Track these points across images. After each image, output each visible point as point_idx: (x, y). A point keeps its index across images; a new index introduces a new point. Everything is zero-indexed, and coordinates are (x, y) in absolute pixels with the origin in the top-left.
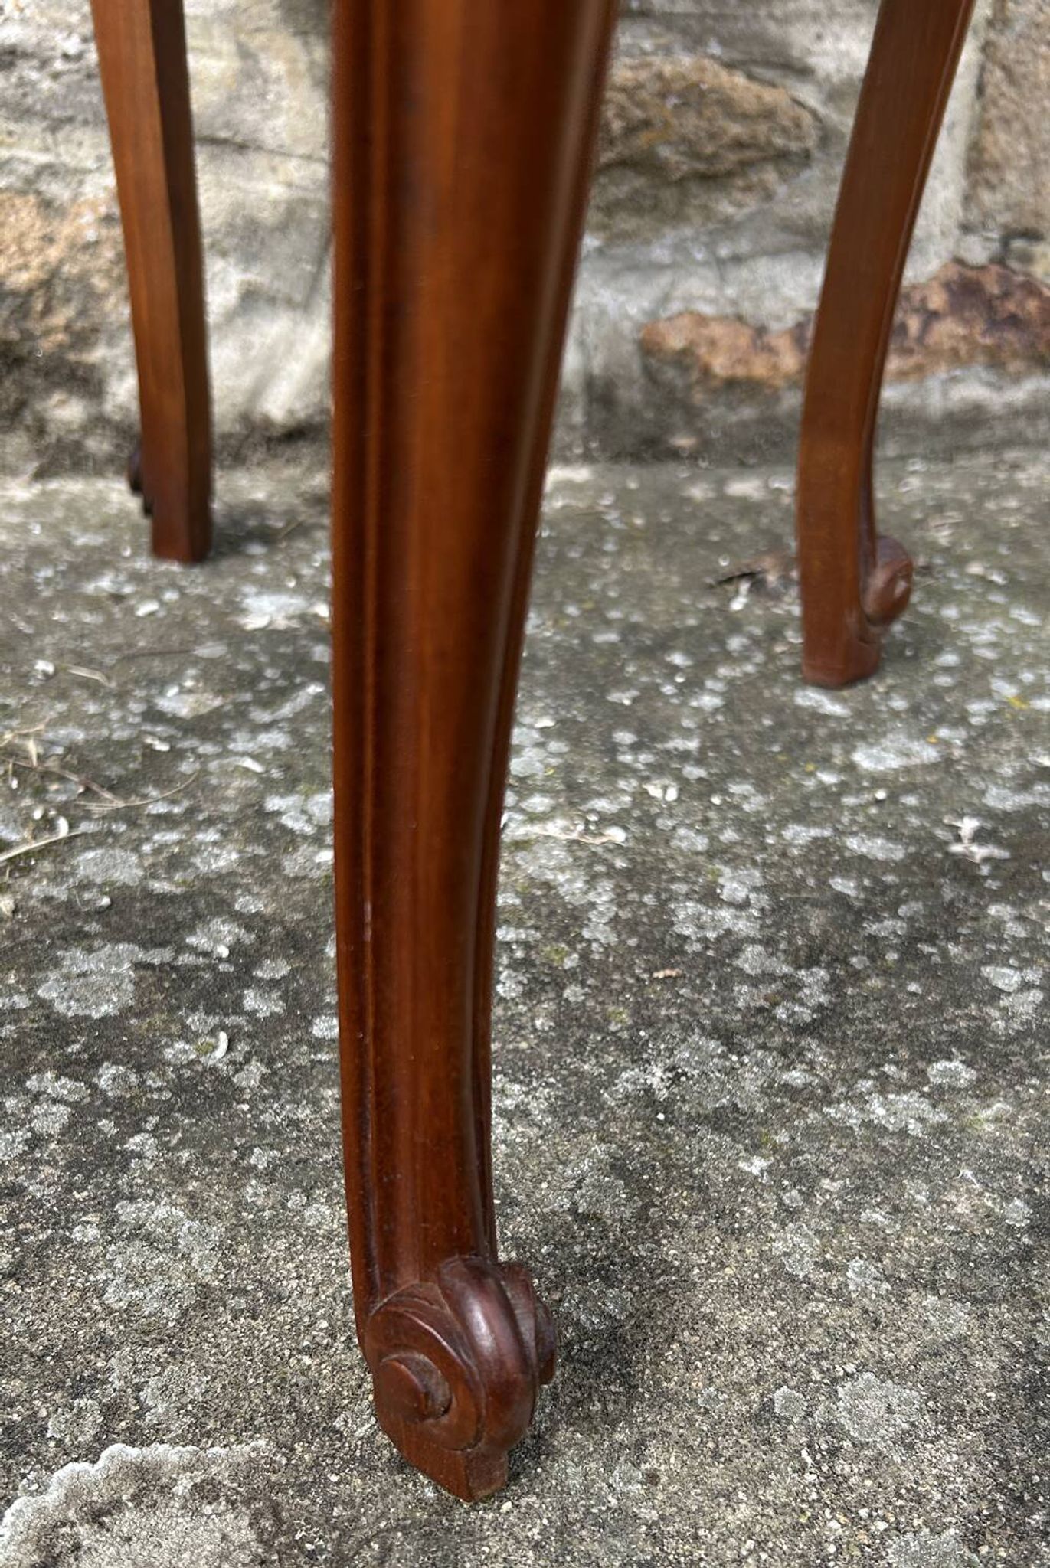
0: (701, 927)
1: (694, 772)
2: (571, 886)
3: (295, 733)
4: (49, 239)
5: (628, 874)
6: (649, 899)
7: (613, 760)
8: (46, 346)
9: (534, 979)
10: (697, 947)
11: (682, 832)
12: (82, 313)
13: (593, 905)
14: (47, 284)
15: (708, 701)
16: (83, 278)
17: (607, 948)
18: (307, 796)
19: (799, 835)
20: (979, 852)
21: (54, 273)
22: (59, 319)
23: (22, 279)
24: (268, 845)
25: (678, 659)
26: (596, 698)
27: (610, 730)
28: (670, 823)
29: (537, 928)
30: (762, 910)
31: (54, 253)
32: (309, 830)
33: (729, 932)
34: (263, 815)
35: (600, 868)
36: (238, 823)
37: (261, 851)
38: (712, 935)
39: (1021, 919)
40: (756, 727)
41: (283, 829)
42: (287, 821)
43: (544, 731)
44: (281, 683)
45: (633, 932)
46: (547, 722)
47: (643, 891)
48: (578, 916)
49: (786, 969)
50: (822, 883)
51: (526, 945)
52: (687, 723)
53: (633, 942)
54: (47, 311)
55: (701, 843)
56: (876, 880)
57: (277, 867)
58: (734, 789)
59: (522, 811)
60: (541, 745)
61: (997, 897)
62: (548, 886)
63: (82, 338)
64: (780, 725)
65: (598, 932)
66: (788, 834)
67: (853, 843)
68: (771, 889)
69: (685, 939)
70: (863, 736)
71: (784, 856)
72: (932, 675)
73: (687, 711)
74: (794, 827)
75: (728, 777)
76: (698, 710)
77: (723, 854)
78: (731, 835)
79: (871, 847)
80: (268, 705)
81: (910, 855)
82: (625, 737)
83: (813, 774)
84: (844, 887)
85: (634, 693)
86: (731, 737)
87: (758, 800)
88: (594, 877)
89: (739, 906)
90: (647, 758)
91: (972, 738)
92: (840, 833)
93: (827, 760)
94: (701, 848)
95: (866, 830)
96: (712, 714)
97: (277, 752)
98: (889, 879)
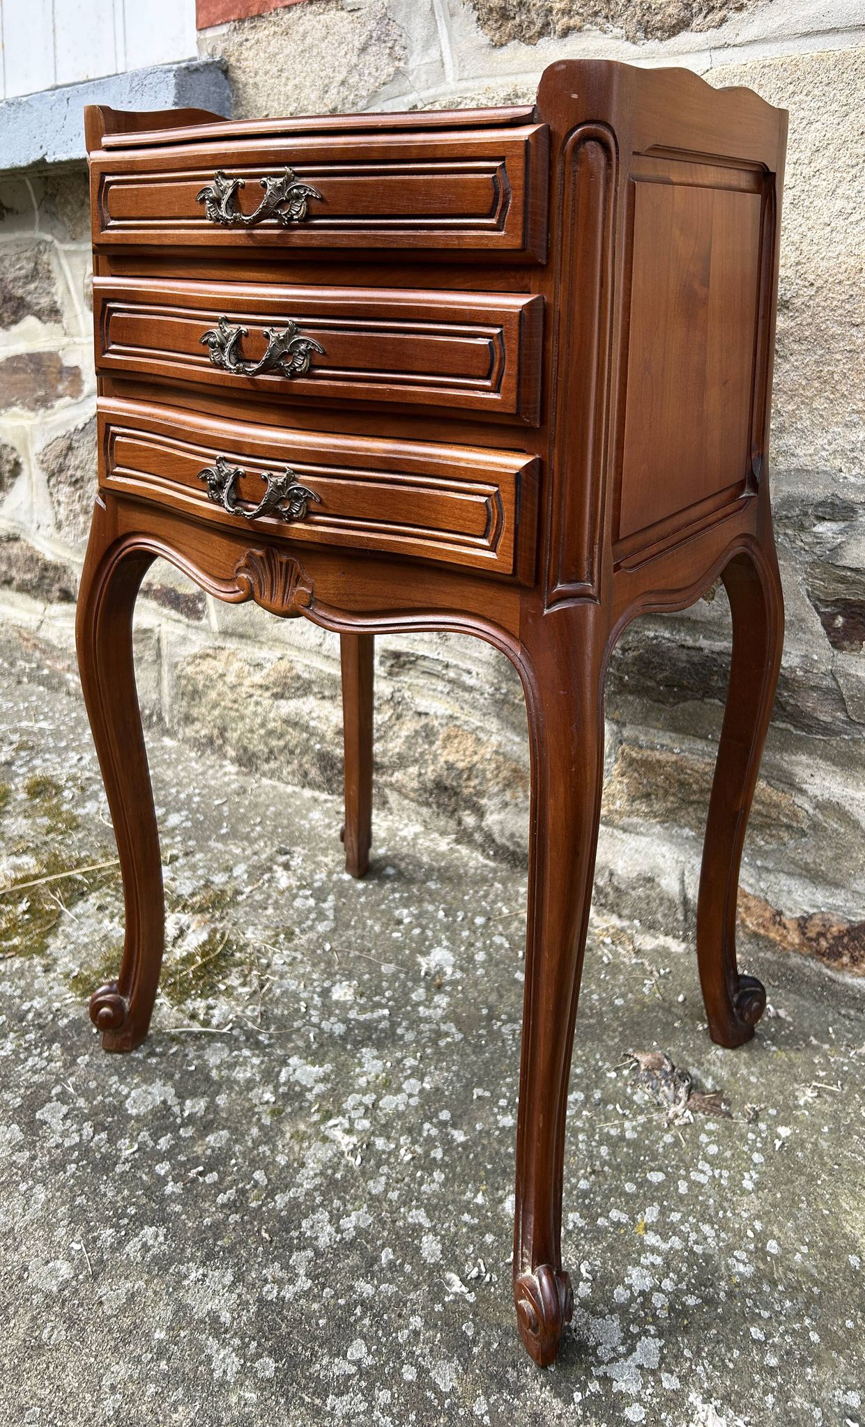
0: (311, 1227)
1: (438, 1154)
2: (309, 1170)
3: (349, 1030)
4: (476, 753)
5: (332, 1182)
6: (318, 1200)
7: (422, 1123)
8: (466, 791)
9: (234, 1201)
10: (296, 1234)
11: (383, 1179)
12: (481, 784)
13: (300, 1186)
14: (470, 769)
16: (484, 771)
17: (272, 1209)
18: (306, 1063)
19: (418, 1216)
20: (457, 1286)
21: (474, 765)
22: (472, 784)
23: (461, 765)
24: (264, 1077)
26: (470, 1086)
27: (446, 1107)
28: (385, 1171)
29: (269, 1180)
30: (343, 1239)
31: (476, 758)
32: (282, 1080)
33: (316, 1238)
35: (329, 1172)
37: (258, 1078)
38: (308, 1234)
41: (279, 1072)
42: (284, 1072)
43: (422, 1090)
44: (384, 1001)
45: (290, 1209)
46: (429, 1086)
47: (322, 1194)
48: (289, 1186)
49: (302, 1272)
50: (382, 1247)
51: (255, 1185)
52: (479, 1127)
53: (283, 1214)
54: (469, 779)
55: (378, 1190)
56: (402, 1265)
58: (436, 1174)
59: (352, 1123)
60: (410, 1096)
61: (428, 1315)
62: (303, 1165)
63: (480, 794)
65: (282, 1199)
66: (413, 1213)
67: (426, 1239)
69: (299, 1227)
71: (394, 1222)
72: (631, 1180)
73: (492, 1119)
74: (422, 1212)
75: (443, 1166)
76: (497, 1122)
77: (375, 1202)
78: (393, 1195)
79: (430, 1247)
80: (363, 1009)
81: (436, 1264)
82: (445, 1115)
83: (477, 1191)
84: (386, 1255)
85: (487, 1094)
86: (484, 1147)
87: (435, 1186)
88: (322, 1173)
89: (338, 1231)
90: (434, 1132)
91: (581, 1229)
92: (433, 1230)
93: (497, 1189)
94: (374, 1192)
95: (443, 1237)
96: (498, 1128)
97: (331, 1035)
98: (408, 1268)
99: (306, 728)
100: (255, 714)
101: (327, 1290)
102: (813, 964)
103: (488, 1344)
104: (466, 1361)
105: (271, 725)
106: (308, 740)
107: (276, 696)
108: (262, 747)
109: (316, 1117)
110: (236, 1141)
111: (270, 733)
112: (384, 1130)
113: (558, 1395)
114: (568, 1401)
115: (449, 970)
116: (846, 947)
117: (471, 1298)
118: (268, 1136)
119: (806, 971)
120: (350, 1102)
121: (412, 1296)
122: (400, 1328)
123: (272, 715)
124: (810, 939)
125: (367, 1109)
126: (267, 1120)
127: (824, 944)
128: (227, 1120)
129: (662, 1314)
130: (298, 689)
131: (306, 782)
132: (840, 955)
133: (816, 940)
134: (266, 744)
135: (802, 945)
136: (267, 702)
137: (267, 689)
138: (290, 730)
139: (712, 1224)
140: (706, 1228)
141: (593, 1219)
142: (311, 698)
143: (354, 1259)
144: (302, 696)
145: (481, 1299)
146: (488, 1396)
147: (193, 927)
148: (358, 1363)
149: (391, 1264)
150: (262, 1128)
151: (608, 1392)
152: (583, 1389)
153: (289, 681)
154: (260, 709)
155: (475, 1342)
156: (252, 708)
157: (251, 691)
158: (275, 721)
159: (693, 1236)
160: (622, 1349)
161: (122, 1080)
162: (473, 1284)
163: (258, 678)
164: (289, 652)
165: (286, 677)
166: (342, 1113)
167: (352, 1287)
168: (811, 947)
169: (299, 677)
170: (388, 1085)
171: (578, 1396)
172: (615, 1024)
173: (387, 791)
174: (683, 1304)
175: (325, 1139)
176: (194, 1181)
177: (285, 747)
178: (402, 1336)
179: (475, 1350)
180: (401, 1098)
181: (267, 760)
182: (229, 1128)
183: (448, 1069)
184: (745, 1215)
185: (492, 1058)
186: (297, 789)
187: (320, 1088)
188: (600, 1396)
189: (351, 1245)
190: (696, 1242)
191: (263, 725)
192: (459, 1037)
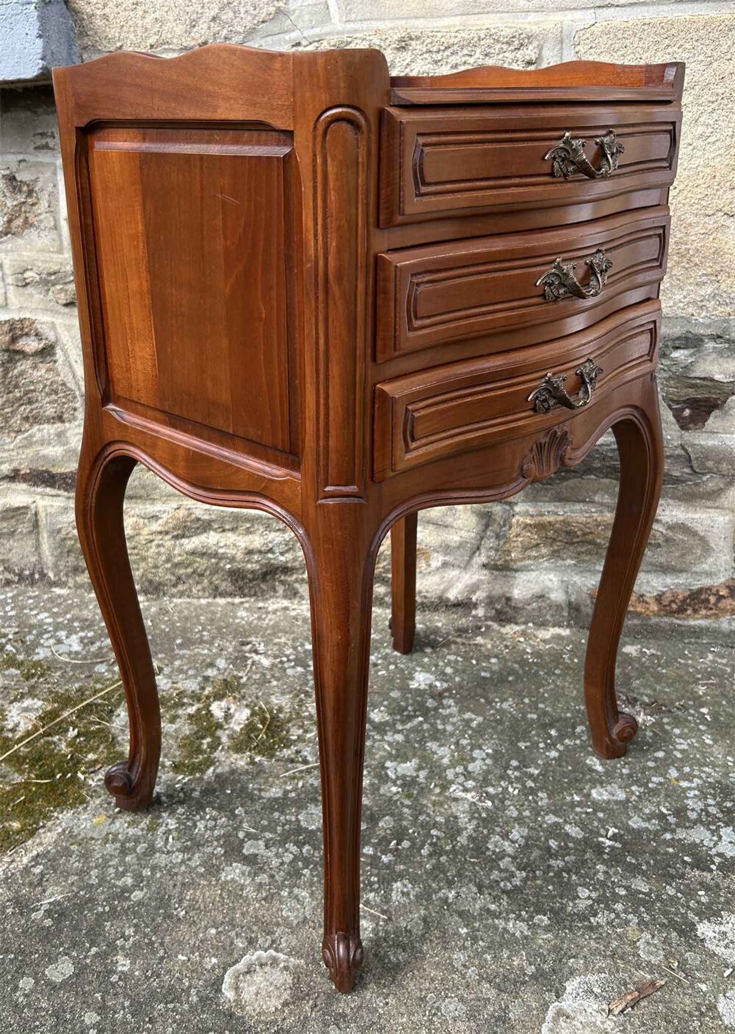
0: (496, 846)
1: (530, 784)
2: (463, 818)
3: (407, 736)
5: (484, 820)
6: (485, 832)
7: (505, 771)
9: (434, 851)
10: (490, 853)
11: (512, 807)
13: (466, 828)
15: (554, 754)
17: (462, 845)
18: (399, 763)
19: (551, 819)
20: (608, 843)
24: (379, 780)
25: (553, 732)
26: (513, 744)
27: (511, 758)
28: (509, 803)
29: (444, 832)
30: (519, 845)
32: (394, 777)
33: (504, 850)
34: (384, 768)
35: (476, 815)
36: (374, 769)
37: (376, 782)
38: (497, 850)
39: (606, 873)
40: (565, 769)
41: (386, 774)
42: (389, 772)
43: (487, 754)
44: (412, 713)
45: (473, 842)
46: (490, 751)
47: (484, 828)
48: (459, 832)
49: (514, 869)
50: (547, 840)
51: (438, 838)
52: (540, 762)
53: (471, 846)
55: (515, 814)
56: (566, 844)
57: (378, 789)
58: (540, 794)
59: (463, 786)
60: (484, 760)
61: (604, 862)
62: (456, 817)
64: (574, 771)
65: (462, 840)
66: (547, 818)
67: (567, 828)
68: (527, 838)
69: (488, 849)
70: (601, 783)
71: (540, 826)
72: (649, 760)
73: (543, 756)
74: (551, 815)
75: (540, 789)
76: (548, 757)
77: (520, 820)
78: (527, 813)
79: (573, 830)
80: (403, 722)
81: (584, 837)
82: (514, 763)
83: (572, 795)
84: (553, 844)
85: (528, 744)
86: (553, 771)
87: (546, 801)
88: (472, 818)
89: (513, 842)
90: (516, 773)
91: (644, 793)
92: (565, 822)
93: (582, 790)
94: (514, 816)
95: (575, 823)
96: (552, 760)
97: (398, 743)
98: (571, 845)
99: (216, 555)
100: (159, 554)
101: (537, 872)
102: (666, 619)
103: (648, 863)
104: (644, 874)
105: (177, 559)
106: (217, 564)
107: (176, 537)
108: (169, 576)
109: (437, 790)
110: (400, 820)
111: (176, 565)
112: (485, 781)
113: (703, 871)
114: (711, 871)
115: (438, 684)
116: (689, 605)
117: (618, 845)
118: (417, 810)
119: (662, 624)
120: (450, 774)
121: (587, 856)
122: (595, 874)
123: (176, 552)
124: (665, 606)
125: (464, 775)
126: (407, 802)
127: (674, 606)
128: (380, 810)
129: (720, 815)
130: (198, 528)
131: (216, 592)
132: (686, 610)
133: (669, 605)
134: (173, 574)
135: (660, 610)
136: (169, 544)
137: (167, 533)
138: (198, 559)
139: (708, 766)
140: (706, 769)
141: (646, 787)
142: (212, 533)
143: (536, 853)
144: (202, 533)
145: (624, 844)
146: (671, 885)
147: (233, 708)
148: (589, 898)
149: (559, 846)
150: (408, 807)
151: (726, 859)
152: (713, 863)
153: (189, 524)
154: (162, 550)
155: (641, 865)
156: (153, 550)
157: (151, 537)
158: (180, 555)
159: (703, 775)
160: (715, 838)
161: (283, 813)
162: (614, 838)
163: (156, 526)
164: (185, 503)
165: (186, 521)
166: (451, 782)
167: (549, 866)
168: (666, 611)
169: (198, 519)
170: (464, 759)
171: (713, 867)
172: (567, 684)
173: (297, 585)
174: (726, 807)
175: (456, 800)
176: (397, 849)
177: (194, 572)
178: (601, 876)
179: (644, 868)
180: (479, 763)
181: (175, 586)
182: (387, 815)
183: (492, 738)
184: (720, 756)
185: (512, 725)
186: (210, 600)
187: (423, 774)
188: (723, 863)
189: (527, 845)
190: (707, 777)
191: (168, 560)
192: (480, 719)
